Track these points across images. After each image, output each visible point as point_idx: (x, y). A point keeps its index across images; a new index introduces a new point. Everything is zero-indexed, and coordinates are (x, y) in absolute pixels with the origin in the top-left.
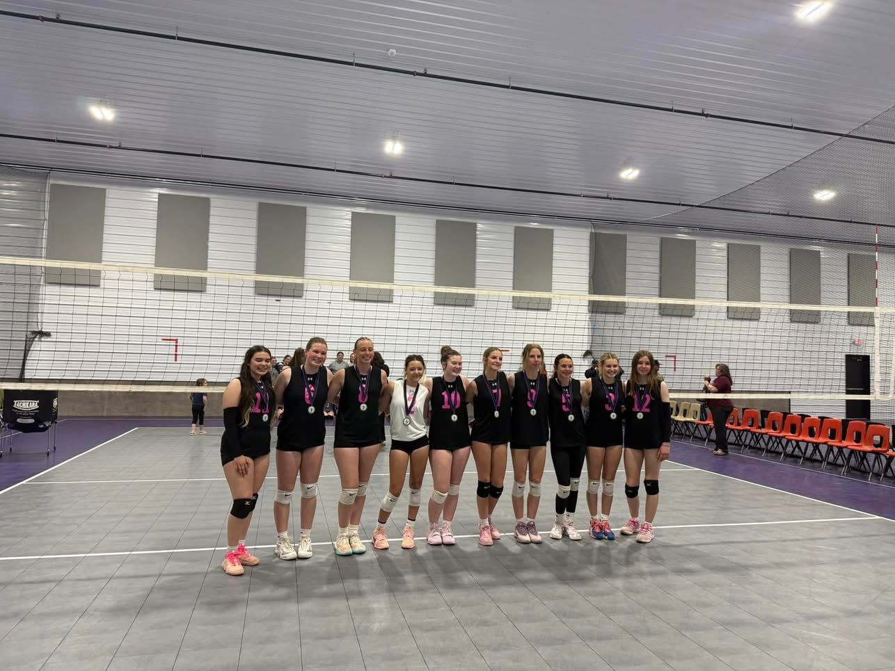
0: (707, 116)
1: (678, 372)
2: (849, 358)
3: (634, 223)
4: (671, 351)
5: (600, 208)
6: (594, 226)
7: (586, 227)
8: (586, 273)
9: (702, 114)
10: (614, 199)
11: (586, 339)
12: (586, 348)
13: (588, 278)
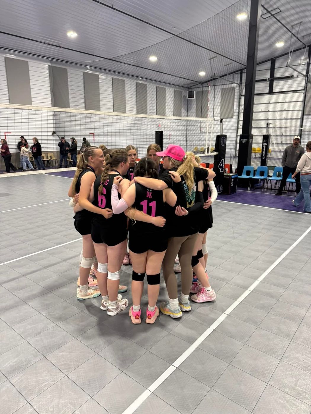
0: (114, 9)
1: (96, 141)
2: (157, 132)
3: (73, 63)
4: (92, 131)
5: (53, 51)
6: (51, 62)
7: (46, 62)
8: (49, 89)
9: (112, 8)
10: (63, 48)
11: (52, 125)
12: (52, 130)
13: (50, 92)
